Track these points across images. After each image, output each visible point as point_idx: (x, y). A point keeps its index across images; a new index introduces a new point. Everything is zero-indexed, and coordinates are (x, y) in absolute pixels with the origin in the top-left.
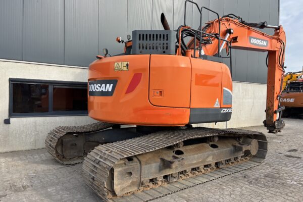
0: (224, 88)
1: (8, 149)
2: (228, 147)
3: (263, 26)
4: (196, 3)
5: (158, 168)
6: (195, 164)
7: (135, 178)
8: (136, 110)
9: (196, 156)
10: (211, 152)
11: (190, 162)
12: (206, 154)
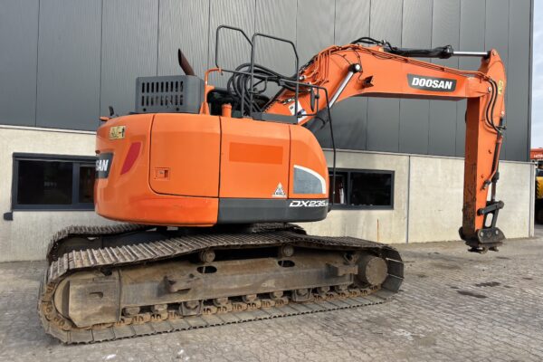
0: (296, 166)
1: (9, 258)
2: (314, 268)
3: (444, 54)
4: (240, 28)
5: (156, 291)
6: (236, 290)
7: (109, 301)
8: (133, 200)
9: (238, 277)
10: (272, 273)
11: (223, 287)
12: (260, 275)
